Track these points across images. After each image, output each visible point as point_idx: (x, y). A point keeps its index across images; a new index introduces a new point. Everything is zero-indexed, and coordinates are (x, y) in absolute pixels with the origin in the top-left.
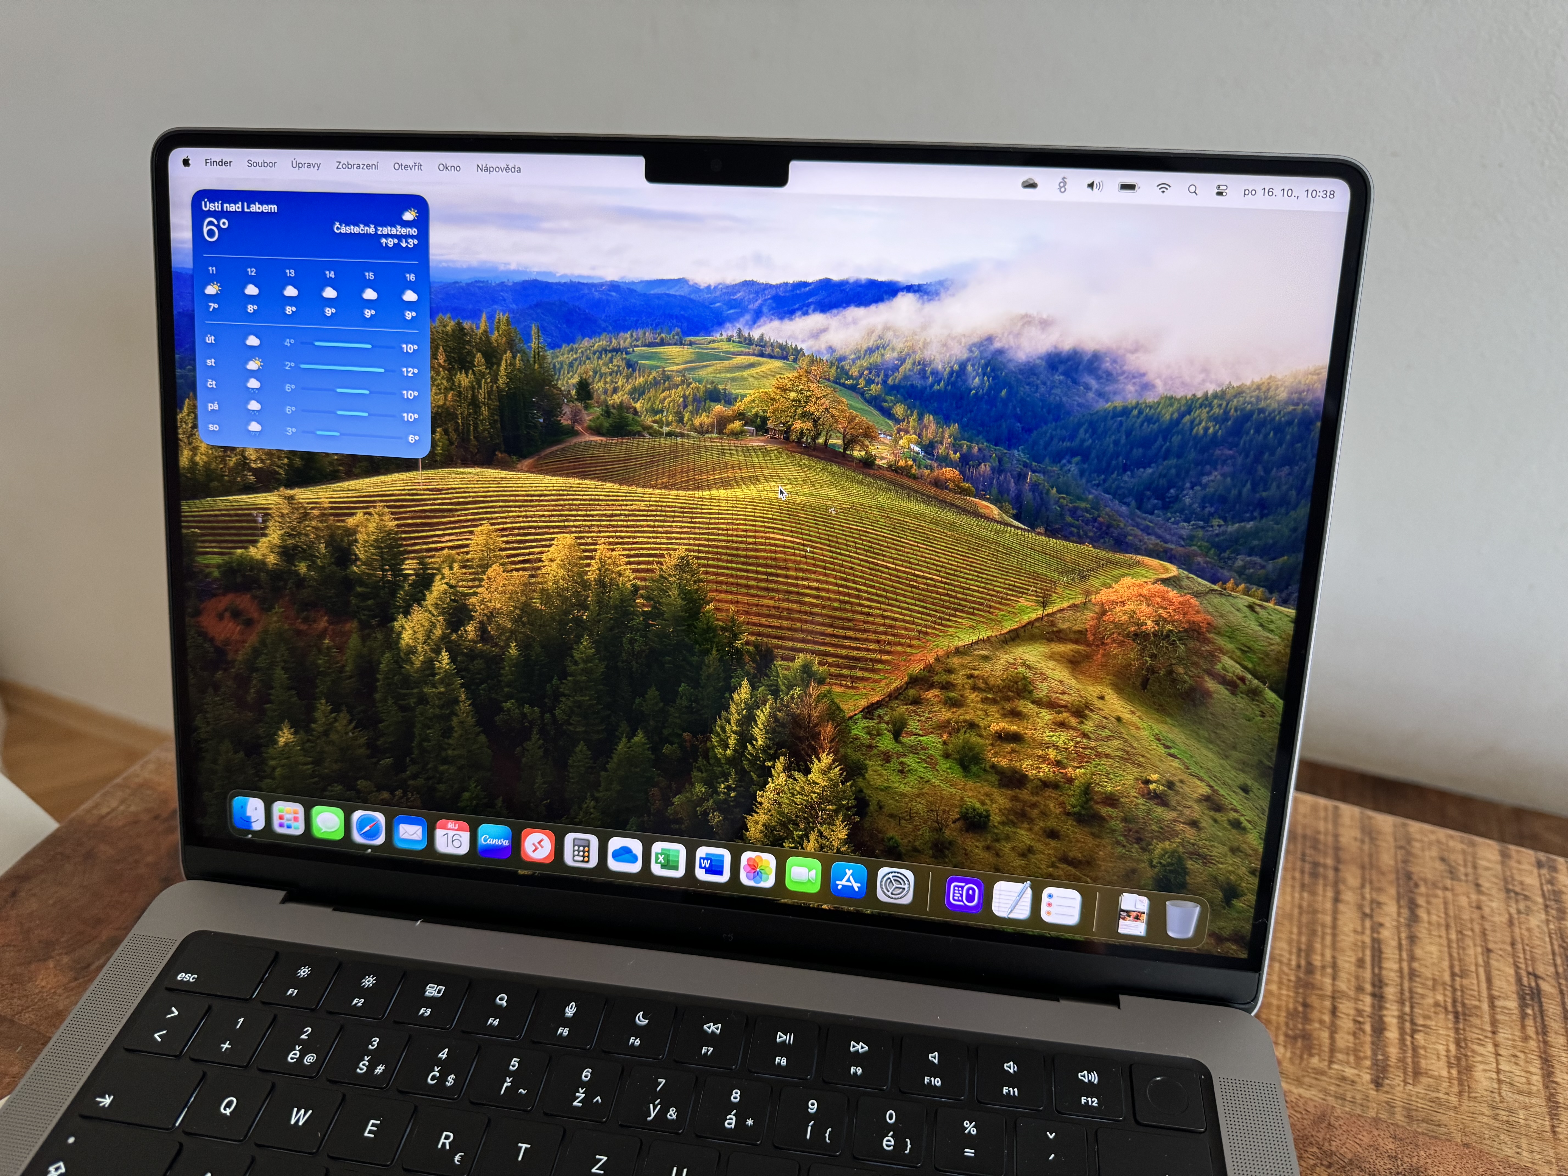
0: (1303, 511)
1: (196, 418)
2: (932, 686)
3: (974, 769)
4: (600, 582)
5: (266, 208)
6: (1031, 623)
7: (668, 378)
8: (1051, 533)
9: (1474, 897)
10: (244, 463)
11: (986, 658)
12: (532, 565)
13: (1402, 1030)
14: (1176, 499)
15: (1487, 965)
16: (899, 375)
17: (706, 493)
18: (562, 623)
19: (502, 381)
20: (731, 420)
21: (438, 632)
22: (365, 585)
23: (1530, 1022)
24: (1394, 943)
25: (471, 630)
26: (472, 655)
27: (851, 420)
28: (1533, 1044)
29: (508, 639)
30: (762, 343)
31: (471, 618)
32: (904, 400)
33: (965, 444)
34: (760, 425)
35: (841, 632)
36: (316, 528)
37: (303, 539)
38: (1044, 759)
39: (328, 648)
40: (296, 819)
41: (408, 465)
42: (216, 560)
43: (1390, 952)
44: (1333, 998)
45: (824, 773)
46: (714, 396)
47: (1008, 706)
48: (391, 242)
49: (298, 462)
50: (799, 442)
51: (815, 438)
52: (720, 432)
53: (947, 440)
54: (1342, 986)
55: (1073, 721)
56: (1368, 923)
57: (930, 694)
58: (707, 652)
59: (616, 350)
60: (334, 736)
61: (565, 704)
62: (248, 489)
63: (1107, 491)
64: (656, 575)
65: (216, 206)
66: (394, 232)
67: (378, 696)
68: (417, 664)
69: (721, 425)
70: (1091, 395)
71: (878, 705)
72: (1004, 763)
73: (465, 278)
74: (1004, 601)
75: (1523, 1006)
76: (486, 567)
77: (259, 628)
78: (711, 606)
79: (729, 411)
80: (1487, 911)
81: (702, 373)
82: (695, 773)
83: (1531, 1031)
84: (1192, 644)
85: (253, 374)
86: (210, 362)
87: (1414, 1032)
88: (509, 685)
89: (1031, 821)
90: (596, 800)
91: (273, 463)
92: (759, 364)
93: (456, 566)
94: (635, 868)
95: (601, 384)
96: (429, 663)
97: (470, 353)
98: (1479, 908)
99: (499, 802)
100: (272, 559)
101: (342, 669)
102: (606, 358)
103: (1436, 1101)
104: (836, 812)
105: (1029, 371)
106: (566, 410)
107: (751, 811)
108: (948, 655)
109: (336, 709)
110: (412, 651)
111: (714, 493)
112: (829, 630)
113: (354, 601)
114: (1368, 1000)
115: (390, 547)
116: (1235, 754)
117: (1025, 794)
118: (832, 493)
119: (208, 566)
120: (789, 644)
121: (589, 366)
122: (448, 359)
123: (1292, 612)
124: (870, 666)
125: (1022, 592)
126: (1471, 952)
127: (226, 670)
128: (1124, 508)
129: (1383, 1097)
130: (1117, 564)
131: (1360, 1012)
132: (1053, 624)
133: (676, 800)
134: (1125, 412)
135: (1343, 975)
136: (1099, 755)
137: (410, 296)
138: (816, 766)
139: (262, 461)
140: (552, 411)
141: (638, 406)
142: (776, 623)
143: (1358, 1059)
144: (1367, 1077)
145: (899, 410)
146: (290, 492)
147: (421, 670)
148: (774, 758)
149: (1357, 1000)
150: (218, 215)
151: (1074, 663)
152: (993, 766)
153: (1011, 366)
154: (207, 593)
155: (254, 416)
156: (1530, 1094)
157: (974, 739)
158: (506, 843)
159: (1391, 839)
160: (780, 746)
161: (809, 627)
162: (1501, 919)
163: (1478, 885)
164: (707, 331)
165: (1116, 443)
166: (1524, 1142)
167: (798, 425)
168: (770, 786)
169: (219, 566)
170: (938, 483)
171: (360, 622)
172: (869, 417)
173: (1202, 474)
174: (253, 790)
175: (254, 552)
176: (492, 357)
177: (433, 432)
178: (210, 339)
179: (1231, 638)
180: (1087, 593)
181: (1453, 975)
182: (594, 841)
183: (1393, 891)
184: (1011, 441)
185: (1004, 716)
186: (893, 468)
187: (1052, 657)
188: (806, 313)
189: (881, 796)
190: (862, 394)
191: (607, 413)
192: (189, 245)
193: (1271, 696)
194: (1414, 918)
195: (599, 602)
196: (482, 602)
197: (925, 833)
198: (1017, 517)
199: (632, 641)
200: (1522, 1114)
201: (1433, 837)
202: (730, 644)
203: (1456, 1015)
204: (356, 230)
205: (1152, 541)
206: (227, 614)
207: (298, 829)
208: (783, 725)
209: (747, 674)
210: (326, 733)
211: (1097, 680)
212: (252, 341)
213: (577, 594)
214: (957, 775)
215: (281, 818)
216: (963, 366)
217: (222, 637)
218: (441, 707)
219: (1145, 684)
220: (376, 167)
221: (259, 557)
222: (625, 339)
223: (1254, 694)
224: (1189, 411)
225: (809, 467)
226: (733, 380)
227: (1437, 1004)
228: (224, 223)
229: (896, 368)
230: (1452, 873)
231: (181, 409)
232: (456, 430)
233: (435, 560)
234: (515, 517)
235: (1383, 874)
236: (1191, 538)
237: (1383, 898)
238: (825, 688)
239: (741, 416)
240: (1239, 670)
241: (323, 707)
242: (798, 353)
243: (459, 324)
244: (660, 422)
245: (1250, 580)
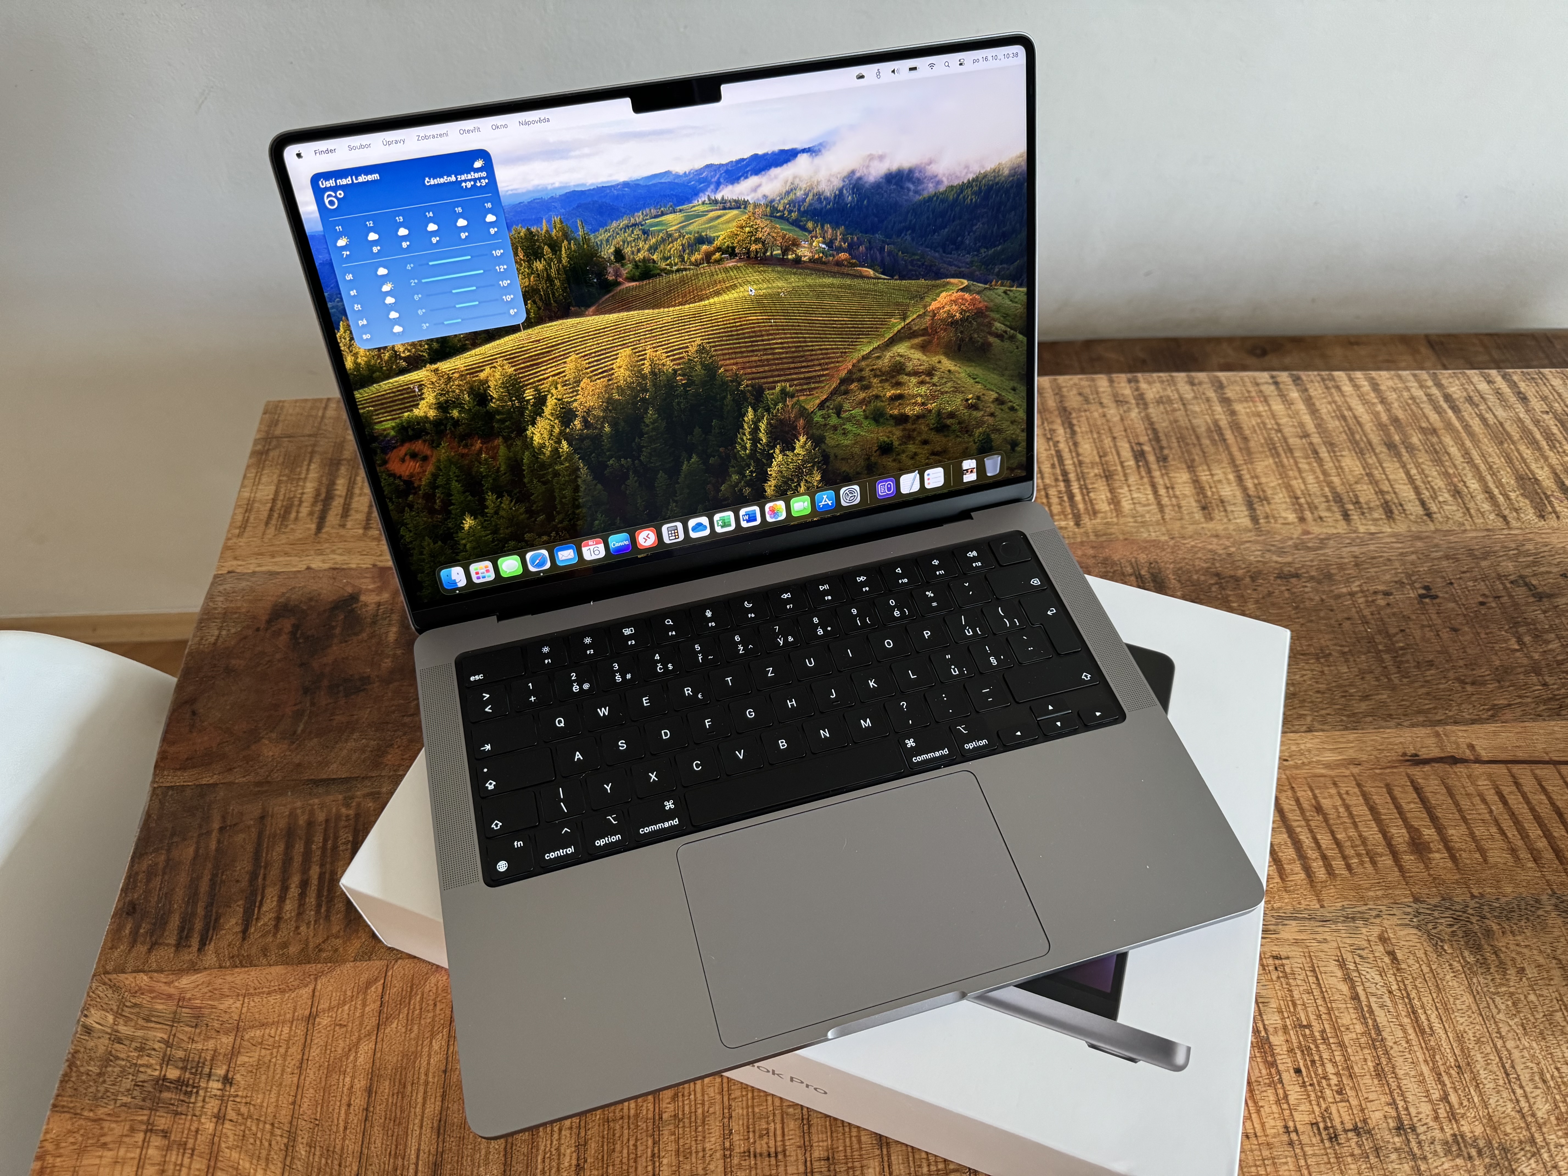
0: (1024, 234)
1: (351, 333)
2: (853, 382)
3: (881, 420)
4: (653, 373)
5: (370, 178)
6: (899, 331)
7: (670, 236)
8: (902, 278)
9: (1100, 411)
10: (396, 355)
11: (879, 358)
12: (608, 373)
13: (1083, 494)
14: (962, 242)
15: (1115, 446)
16: (806, 204)
17: (707, 302)
18: (634, 404)
19: (565, 261)
20: (713, 253)
21: (557, 430)
22: (502, 414)
23: (1142, 469)
24: (1067, 450)
25: (577, 423)
26: (582, 438)
27: (784, 237)
28: (1146, 480)
29: (603, 423)
30: (724, 201)
31: (576, 416)
32: (811, 219)
33: (849, 237)
34: (731, 252)
35: (799, 365)
36: (459, 385)
37: (451, 394)
38: (916, 404)
39: (486, 460)
40: (488, 571)
41: (514, 329)
42: (390, 424)
43: (1066, 455)
44: (1045, 489)
45: (802, 447)
46: (701, 240)
47: (894, 381)
48: (469, 185)
49: (435, 345)
50: (756, 257)
51: (765, 253)
52: (708, 262)
53: (839, 237)
54: (1047, 481)
55: (927, 379)
56: (1051, 443)
57: (852, 386)
58: (725, 397)
59: (634, 225)
60: (502, 513)
61: (645, 452)
62: (402, 372)
63: (927, 247)
64: (686, 360)
65: (331, 183)
66: (469, 177)
67: (526, 480)
68: (548, 453)
69: (708, 257)
70: (911, 194)
71: (826, 400)
72: (896, 412)
73: (526, 199)
74: (883, 323)
75: (1137, 461)
76: (579, 381)
77: (434, 460)
78: (722, 370)
79: (711, 248)
80: (1109, 416)
81: (691, 228)
82: (731, 469)
83: (1143, 473)
84: (979, 320)
85: (388, 294)
86: (353, 293)
87: (1088, 493)
88: (609, 450)
89: (914, 439)
90: (676, 502)
91: (417, 350)
92: (724, 215)
93: (559, 386)
94: (707, 532)
95: (629, 249)
96: (555, 451)
97: (539, 247)
98: (1104, 416)
99: (618, 521)
100: (432, 414)
101: (498, 470)
102: (629, 231)
103: (1107, 523)
104: (813, 466)
105: (877, 186)
106: (610, 270)
107: (766, 480)
108: (859, 361)
109: (500, 496)
110: (543, 446)
111: (712, 301)
112: (792, 365)
113: (496, 425)
114: (1062, 484)
115: (513, 385)
116: (1007, 373)
117: (909, 426)
118: (780, 284)
119: (385, 430)
120: (771, 380)
121: (619, 239)
122: (526, 255)
123: (1024, 289)
124: (817, 379)
125: (892, 315)
126: (1106, 441)
127: (415, 494)
128: (937, 254)
129: (1082, 530)
130: (937, 286)
131: (1060, 492)
132: (910, 328)
133: (723, 488)
134: (930, 199)
135: (1046, 475)
136: (942, 393)
137: (491, 218)
138: (798, 445)
139: (409, 351)
140: (601, 273)
141: (655, 257)
142: (761, 369)
143: (1065, 516)
144: (1072, 523)
145: (810, 225)
146: (434, 366)
147: (551, 457)
148: (774, 447)
149: (1057, 486)
150: (334, 189)
151: (924, 348)
152: (891, 416)
153: (867, 185)
154: (388, 447)
155: (396, 322)
156: (1149, 505)
157: (879, 404)
158: (627, 543)
159: (1050, 390)
160: (776, 439)
161: (781, 366)
162: (1117, 419)
163: (1101, 403)
164: (689, 201)
165: (928, 218)
166: (1151, 528)
167: (753, 247)
168: (775, 463)
169: (393, 428)
170: (839, 264)
171: (504, 437)
172: (792, 233)
173: (973, 225)
174: (452, 562)
175: (417, 412)
176: (555, 247)
177: (526, 304)
178: (349, 277)
179: (998, 312)
180: (925, 307)
181: (1100, 457)
182: (679, 525)
183: (1059, 421)
184: (873, 229)
185: (892, 387)
186: (811, 260)
187: (912, 347)
188: (746, 178)
189: (836, 450)
190: (787, 220)
191: (636, 266)
192: (317, 214)
193: (1020, 337)
194: (1073, 433)
195: (654, 385)
196: (581, 404)
197: (862, 462)
198: (883, 273)
199: (679, 403)
200: (1147, 516)
201: (1071, 382)
202: (737, 389)
203: (1106, 477)
204: (442, 181)
205: (953, 269)
206: (408, 457)
207: (491, 576)
208: (776, 427)
209: (750, 404)
210: (496, 513)
211: (936, 353)
212: (382, 271)
213: (639, 384)
214: (873, 427)
215: (477, 573)
216: (841, 190)
217: (407, 473)
218: (570, 475)
219: (959, 349)
220: (447, 135)
221: (422, 414)
222: (639, 217)
223: (1012, 338)
224: (962, 192)
225: (764, 271)
226: (710, 228)
227: (1096, 475)
228: (340, 194)
229: (804, 200)
230: (1087, 401)
231: (338, 329)
232: (541, 299)
233: (545, 386)
234: (591, 346)
235: (1051, 412)
236: (972, 262)
237: (1055, 427)
238: (795, 399)
239: (719, 249)
240: (1003, 327)
241: (490, 497)
242: (746, 203)
243: (528, 230)
244: (670, 265)
245: (1003, 278)
